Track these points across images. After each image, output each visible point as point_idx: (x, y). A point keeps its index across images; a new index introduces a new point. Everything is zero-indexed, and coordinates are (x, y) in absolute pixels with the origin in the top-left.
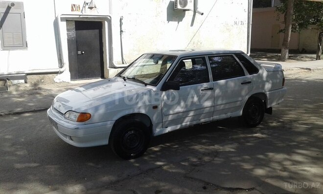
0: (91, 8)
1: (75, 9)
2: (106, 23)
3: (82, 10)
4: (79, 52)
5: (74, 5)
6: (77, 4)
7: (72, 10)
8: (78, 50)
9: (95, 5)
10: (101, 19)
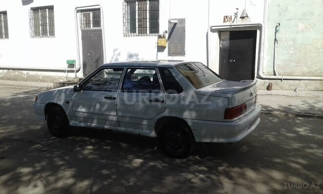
0: (242, 18)
1: (226, 20)
2: (258, 32)
3: (234, 21)
4: (231, 61)
5: (226, 17)
6: (229, 15)
7: (224, 21)
8: (230, 58)
9: (247, 15)
10: (252, 28)
